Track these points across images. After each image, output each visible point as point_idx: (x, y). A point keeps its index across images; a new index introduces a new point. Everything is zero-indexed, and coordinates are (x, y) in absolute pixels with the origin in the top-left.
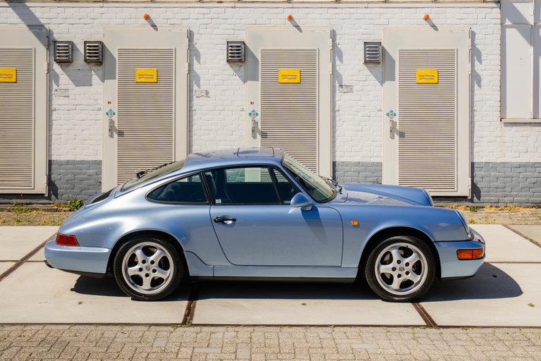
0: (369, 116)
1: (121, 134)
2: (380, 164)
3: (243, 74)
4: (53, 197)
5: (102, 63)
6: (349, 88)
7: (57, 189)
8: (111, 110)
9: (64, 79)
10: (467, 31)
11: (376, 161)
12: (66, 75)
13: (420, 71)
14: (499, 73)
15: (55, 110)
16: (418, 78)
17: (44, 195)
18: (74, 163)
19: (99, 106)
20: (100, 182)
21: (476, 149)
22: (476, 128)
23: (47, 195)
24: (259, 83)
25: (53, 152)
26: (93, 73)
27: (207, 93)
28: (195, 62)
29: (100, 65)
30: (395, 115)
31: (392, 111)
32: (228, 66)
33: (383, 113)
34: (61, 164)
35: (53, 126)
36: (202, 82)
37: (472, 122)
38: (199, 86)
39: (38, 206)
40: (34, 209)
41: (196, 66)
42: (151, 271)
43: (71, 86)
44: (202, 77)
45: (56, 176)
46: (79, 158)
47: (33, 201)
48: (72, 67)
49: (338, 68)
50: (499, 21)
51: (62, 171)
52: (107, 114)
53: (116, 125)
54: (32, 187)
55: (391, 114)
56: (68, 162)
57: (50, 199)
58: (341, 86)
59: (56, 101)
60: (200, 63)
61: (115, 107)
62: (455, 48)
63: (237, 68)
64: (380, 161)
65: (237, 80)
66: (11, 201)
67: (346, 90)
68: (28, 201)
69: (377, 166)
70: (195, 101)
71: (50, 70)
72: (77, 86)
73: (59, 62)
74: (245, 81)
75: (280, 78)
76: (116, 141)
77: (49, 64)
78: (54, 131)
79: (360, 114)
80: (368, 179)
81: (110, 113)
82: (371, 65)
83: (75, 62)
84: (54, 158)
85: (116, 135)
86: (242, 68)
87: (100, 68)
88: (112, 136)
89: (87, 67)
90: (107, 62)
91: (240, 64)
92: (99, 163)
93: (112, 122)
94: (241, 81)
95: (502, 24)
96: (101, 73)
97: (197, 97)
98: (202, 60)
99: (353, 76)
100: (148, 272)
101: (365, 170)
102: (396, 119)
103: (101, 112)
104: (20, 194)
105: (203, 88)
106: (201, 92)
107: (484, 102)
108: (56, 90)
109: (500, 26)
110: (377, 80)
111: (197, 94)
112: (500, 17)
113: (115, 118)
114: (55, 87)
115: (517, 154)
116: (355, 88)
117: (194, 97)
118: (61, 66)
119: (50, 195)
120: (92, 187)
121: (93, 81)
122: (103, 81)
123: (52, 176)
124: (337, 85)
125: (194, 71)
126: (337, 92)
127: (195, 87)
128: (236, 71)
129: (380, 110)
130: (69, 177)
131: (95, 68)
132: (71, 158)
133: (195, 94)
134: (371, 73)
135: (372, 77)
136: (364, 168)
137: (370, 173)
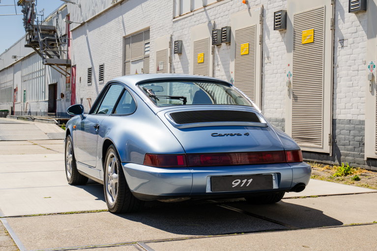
0: (358, 71)
2: (362, 123)
6: (345, 43)
11: (361, 119)
67: (343, 45)
79: (352, 68)
80: (356, 139)
82: (360, 14)
99: (348, 28)
101: (354, 129)
134: (360, 23)
135: (361, 27)
136: (353, 125)
137: (357, 132)
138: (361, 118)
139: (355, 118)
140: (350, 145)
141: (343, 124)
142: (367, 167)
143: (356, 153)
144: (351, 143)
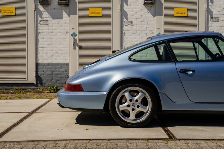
1: (80, 47)
3: (153, 11)
4: (39, 85)
5: (68, 5)
6: (217, 19)
7: (42, 80)
8: (74, 33)
9: (46, 15)
12: (46, 12)
15: (40, 33)
17: (33, 83)
18: (52, 64)
19: (67, 31)
20: (68, 76)
23: (35, 84)
24: (163, 17)
25: (39, 58)
26: (63, 11)
27: (132, 23)
28: (124, 4)
29: (67, 6)
32: (144, 7)
34: (44, 65)
35: (39, 43)
36: (129, 16)
38: (127, 19)
39: (30, 90)
40: (28, 92)
41: (125, 7)
42: (136, 107)
43: (50, 18)
44: (128, 13)
45: (41, 72)
46: (55, 62)
47: (27, 87)
48: (50, 7)
49: (210, 7)
51: (44, 69)
52: (72, 35)
53: (78, 42)
54: (27, 79)
56: (48, 64)
57: (38, 86)
58: (212, 18)
59: (41, 28)
60: (127, 5)
61: (77, 31)
63: (149, 8)
65: (149, 15)
66: (13, 87)
67: (215, 20)
68: (24, 87)
70: (125, 27)
71: (36, 8)
72: (53, 18)
73: (42, 4)
74: (154, 16)
75: (175, 13)
76: (78, 51)
77: (36, 5)
78: (40, 46)
81: (74, 35)
83: (51, 4)
84: (40, 62)
85: (77, 48)
86: (153, 8)
87: (67, 8)
88: (75, 48)
89: (59, 7)
90: (71, 4)
91: (151, 5)
92: (67, 64)
93: (75, 40)
94: (151, 15)
96: (68, 11)
97: (126, 25)
98: (129, 3)
100: (133, 108)
103: (68, 34)
104: (19, 83)
105: (129, 20)
106: (128, 22)
108: (41, 21)
111: (126, 24)
113: (77, 38)
114: (40, 19)
116: (221, 19)
117: (124, 25)
118: (43, 7)
119: (37, 84)
120: (63, 79)
121: (63, 15)
122: (69, 16)
123: (39, 72)
124: (210, 17)
125: (124, 10)
126: (210, 21)
127: (125, 20)
128: (148, 10)
130: (49, 72)
131: (64, 8)
132: (50, 61)
133: (124, 24)
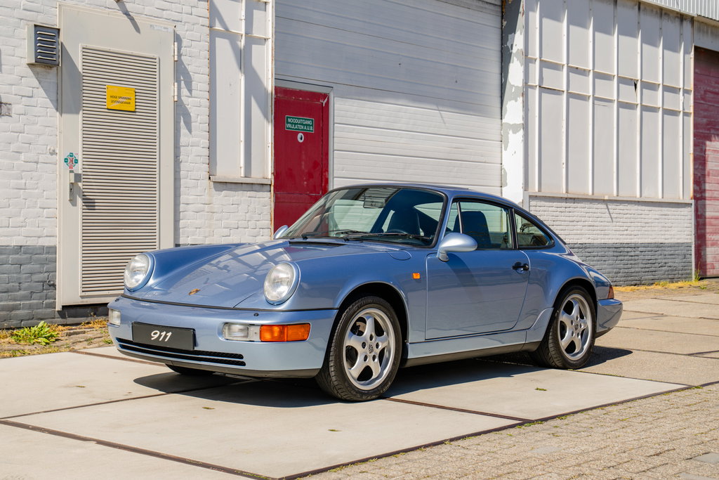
2: (52, 250)
10: (171, 29)
11: (47, 244)
13: (113, 89)
14: (207, 103)
16: (108, 100)
21: (182, 223)
22: (182, 189)
30: (76, 161)
31: (71, 155)
33: (59, 158)
37: (177, 179)
50: (207, 22)
55: (71, 160)
62: (156, 56)
64: (52, 244)
69: (48, 253)
79: (22, 157)
80: (36, 277)
82: (39, 69)
95: (210, 27)
101: (30, 261)
102: (79, 168)
107: (190, 148)
109: (207, 30)
110: (49, 97)
112: (208, 15)
115: (226, 231)
129: (53, 153)
134: (40, 83)
135: (41, 90)
136: (28, 256)
137: (38, 266)
138: (46, 242)
139: (30, 242)
140: (20, 289)
141: (5, 254)
142: (60, 320)
143: (35, 301)
144: (25, 285)
